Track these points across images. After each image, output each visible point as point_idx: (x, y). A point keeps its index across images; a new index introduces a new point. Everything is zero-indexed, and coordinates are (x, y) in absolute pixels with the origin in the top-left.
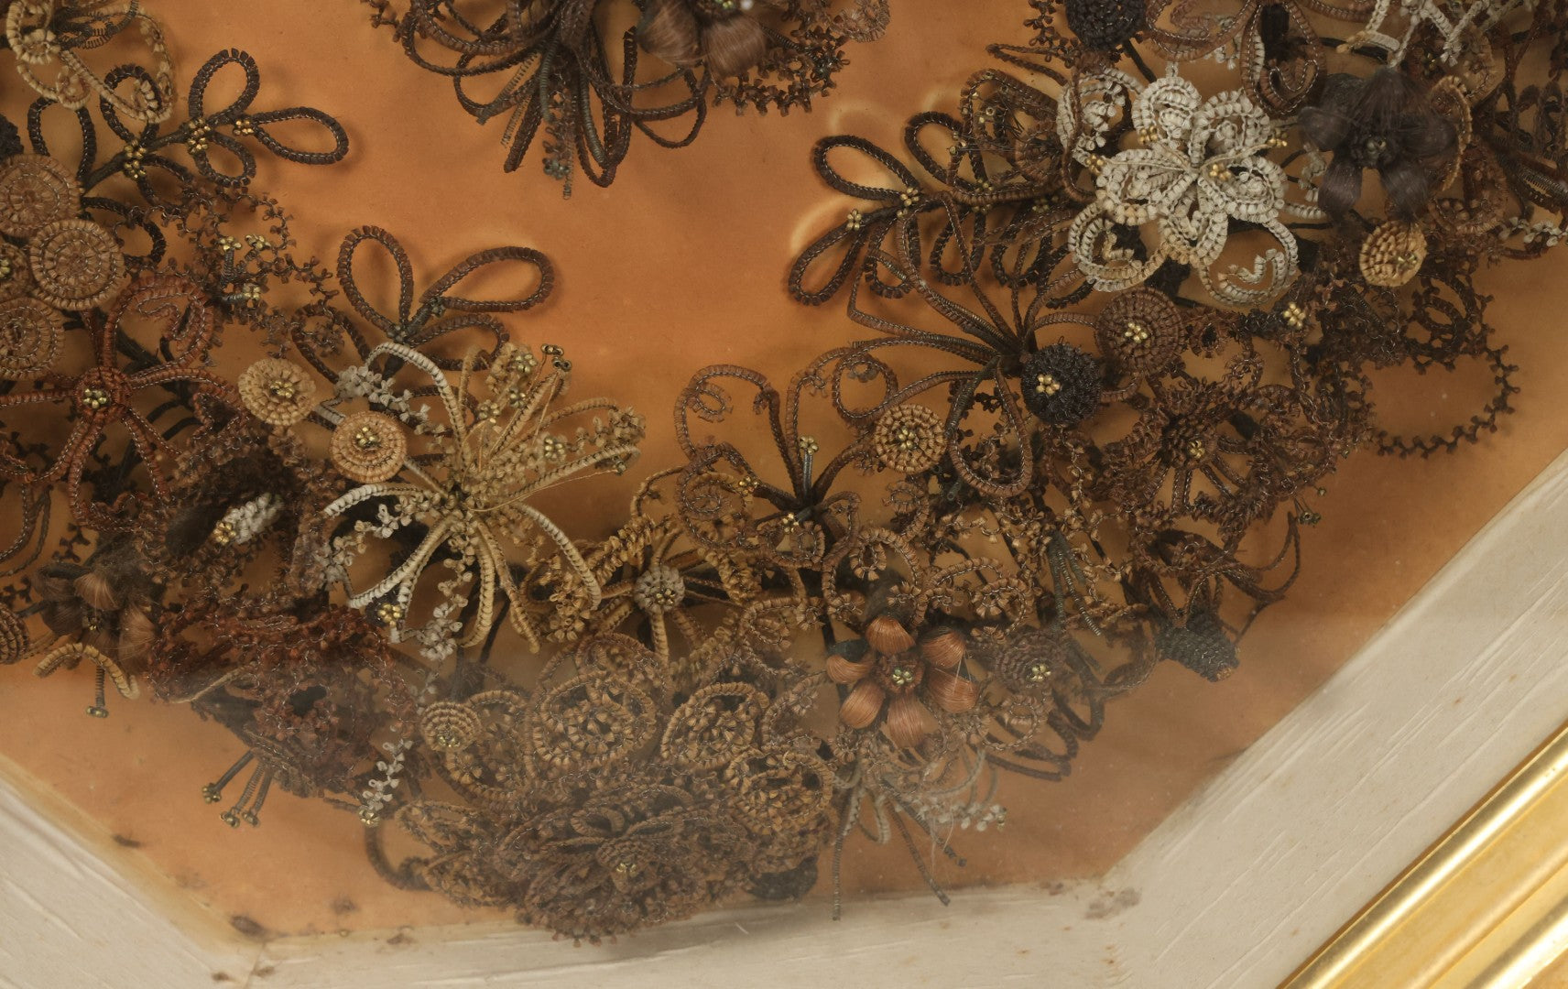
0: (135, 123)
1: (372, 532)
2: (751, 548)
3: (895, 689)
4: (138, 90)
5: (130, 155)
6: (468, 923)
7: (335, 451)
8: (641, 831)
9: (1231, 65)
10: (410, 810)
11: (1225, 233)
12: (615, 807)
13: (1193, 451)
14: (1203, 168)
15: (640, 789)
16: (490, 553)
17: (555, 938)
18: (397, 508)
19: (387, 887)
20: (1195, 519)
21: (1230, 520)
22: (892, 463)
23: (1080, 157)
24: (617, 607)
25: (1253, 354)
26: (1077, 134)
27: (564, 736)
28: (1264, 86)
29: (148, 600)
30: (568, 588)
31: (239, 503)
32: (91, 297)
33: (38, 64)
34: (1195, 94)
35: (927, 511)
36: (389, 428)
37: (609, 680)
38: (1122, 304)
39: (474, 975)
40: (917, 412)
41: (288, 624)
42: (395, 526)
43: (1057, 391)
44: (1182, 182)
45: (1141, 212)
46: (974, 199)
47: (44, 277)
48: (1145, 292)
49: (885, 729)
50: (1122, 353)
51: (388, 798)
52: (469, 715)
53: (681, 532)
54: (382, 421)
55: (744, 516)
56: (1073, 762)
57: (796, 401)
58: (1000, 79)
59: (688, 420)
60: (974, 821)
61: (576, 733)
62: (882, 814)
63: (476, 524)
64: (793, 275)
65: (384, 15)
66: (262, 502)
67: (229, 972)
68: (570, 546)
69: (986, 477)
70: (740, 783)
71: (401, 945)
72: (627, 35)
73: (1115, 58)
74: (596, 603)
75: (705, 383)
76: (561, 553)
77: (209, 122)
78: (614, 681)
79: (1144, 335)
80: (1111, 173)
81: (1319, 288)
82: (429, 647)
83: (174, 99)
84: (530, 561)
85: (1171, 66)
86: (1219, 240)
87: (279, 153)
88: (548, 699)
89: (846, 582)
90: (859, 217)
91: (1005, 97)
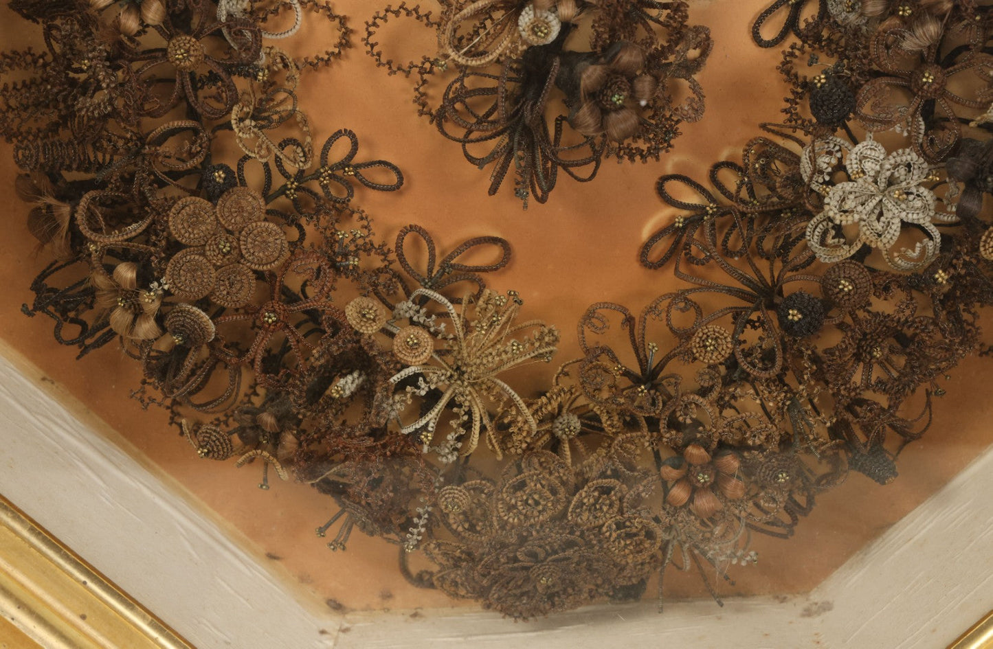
0: (291, 168)
1: (415, 393)
2: (620, 405)
3: (699, 485)
4: (295, 152)
5: (289, 186)
6: (453, 607)
7: (395, 348)
8: (554, 561)
9: (905, 134)
10: (429, 544)
11: (899, 229)
12: (540, 546)
13: (875, 353)
14: (886, 192)
15: (556, 537)
16: (477, 405)
17: (504, 617)
18: (428, 379)
19: (409, 586)
20: (874, 391)
21: (896, 393)
22: (701, 358)
23: (814, 186)
24: (543, 436)
25: (912, 299)
26: (813, 174)
27: (515, 506)
28: (925, 145)
29: (294, 427)
30: (519, 425)
31: (344, 376)
32: (271, 263)
33: (246, 138)
34: (883, 150)
35: (720, 385)
36: (425, 336)
37: (541, 476)
38: (837, 270)
39: (458, 636)
40: (716, 330)
41: (369, 442)
42: (427, 389)
43: (800, 319)
44: (874, 201)
45: (850, 218)
46: (749, 210)
47: (247, 253)
48: (851, 263)
49: (691, 506)
50: (837, 297)
51: (420, 538)
52: (464, 494)
53: (581, 394)
54: (421, 332)
55: (615, 387)
56: (795, 528)
57: (645, 322)
58: (766, 143)
59: (585, 333)
60: (740, 559)
61: (522, 505)
62: (686, 554)
63: (469, 388)
64: (643, 252)
65: (425, 109)
66: (356, 375)
67: (327, 629)
68: (521, 402)
69: (755, 367)
70: (611, 535)
71: (417, 618)
72: (557, 119)
73: (834, 131)
74: (534, 433)
75: (594, 312)
76: (515, 405)
77: (331, 169)
78: (544, 477)
79: (850, 288)
80: (832, 197)
81: (954, 261)
82: (443, 456)
83: (312, 157)
84: (499, 410)
85: (869, 135)
86: (896, 233)
87: (367, 185)
88: (507, 486)
89: (674, 424)
90: (682, 220)
91: (768, 152)
